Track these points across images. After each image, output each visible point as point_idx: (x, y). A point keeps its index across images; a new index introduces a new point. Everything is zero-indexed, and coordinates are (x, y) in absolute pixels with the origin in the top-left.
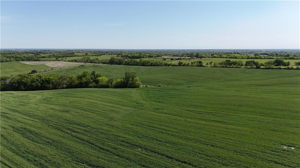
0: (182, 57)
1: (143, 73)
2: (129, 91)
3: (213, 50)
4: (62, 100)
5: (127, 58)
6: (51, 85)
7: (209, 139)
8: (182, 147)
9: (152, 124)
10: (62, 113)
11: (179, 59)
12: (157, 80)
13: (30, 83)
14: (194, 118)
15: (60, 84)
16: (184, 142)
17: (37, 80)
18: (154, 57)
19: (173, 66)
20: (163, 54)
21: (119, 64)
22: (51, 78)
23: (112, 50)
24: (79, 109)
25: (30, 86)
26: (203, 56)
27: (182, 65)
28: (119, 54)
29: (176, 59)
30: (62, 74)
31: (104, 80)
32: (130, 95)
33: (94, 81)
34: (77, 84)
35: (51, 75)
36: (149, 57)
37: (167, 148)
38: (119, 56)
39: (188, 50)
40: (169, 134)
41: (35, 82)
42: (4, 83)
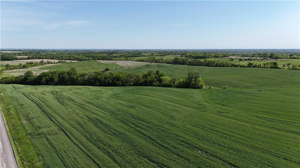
0: (252, 58)
1: (207, 73)
2: (191, 91)
3: (292, 50)
4: (129, 97)
5: (191, 58)
6: (120, 82)
7: (282, 151)
8: (247, 155)
9: (215, 127)
10: (128, 108)
11: (249, 59)
12: (222, 82)
13: (103, 80)
14: (265, 126)
15: (128, 81)
16: (251, 151)
17: (109, 77)
18: (220, 57)
19: (241, 67)
20: (230, 54)
21: (183, 64)
22: (121, 76)
23: (176, 50)
24: (143, 106)
25: (103, 82)
26: (279, 56)
27: (252, 66)
28: (183, 55)
29: (245, 60)
30: (130, 73)
31: (167, 79)
32: (192, 95)
33: (158, 80)
34: (142, 82)
35: (120, 73)
36: (214, 57)
37: (230, 155)
38: (183, 56)
39: (260, 50)
40: (233, 140)
41: (108, 79)
42: (84, 78)
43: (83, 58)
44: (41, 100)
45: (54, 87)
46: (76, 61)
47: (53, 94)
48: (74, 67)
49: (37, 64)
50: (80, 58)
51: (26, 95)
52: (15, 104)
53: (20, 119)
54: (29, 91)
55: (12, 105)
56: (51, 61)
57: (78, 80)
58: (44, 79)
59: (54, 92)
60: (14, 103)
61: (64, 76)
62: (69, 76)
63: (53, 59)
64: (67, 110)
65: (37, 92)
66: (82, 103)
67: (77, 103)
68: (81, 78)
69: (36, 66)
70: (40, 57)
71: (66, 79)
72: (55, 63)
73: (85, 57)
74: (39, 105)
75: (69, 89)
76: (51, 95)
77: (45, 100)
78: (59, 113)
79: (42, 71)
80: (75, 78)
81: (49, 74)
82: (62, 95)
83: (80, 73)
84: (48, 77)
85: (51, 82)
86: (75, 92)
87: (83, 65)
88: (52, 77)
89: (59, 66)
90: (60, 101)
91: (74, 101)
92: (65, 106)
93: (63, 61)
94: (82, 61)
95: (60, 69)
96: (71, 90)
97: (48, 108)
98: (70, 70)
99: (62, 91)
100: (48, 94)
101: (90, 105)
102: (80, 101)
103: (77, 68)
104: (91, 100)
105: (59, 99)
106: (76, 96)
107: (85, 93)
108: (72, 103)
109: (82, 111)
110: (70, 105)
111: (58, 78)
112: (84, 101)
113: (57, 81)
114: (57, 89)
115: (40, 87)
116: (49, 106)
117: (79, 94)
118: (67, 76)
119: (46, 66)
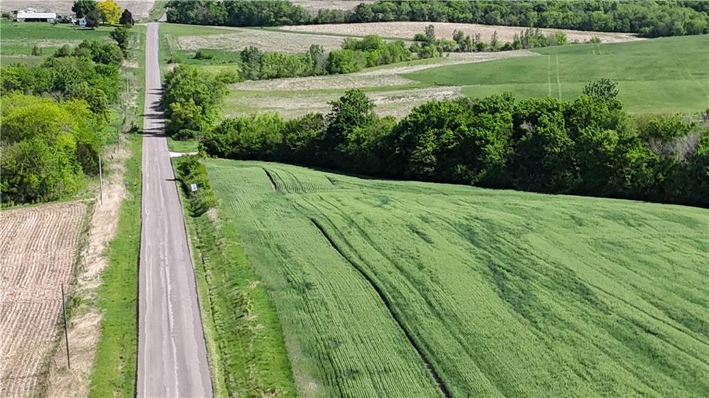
42: (663, 153)
43: (671, 15)
44: (401, 269)
45: (476, 199)
46: (625, 38)
47: (473, 242)
48: (610, 76)
49: (397, 49)
50: (650, 15)
51: (331, 232)
52: (271, 279)
53: (287, 367)
54: (347, 211)
55: (254, 285)
56: (478, 36)
57: (626, 162)
58: (429, 144)
59: (478, 227)
60: (263, 270)
61: (541, 130)
62: (574, 134)
63: (488, 23)
64: (543, 353)
65: (387, 219)
66: (643, 320)
67: (609, 316)
68: (645, 149)
69: (393, 61)
70: (417, 6)
71: (553, 153)
72: (500, 47)
73: (684, 14)
74: (393, 297)
75: (567, 217)
76: (462, 245)
77: (425, 269)
78: (495, 360)
79: (420, 95)
80: (608, 147)
81: (457, 112)
82: (522, 251)
83: (644, 117)
84: (451, 132)
85: (463, 164)
86: (606, 237)
87: (667, 66)
88: (473, 135)
89: (521, 64)
90: (507, 285)
91: (593, 295)
92: (536, 322)
93: (545, 36)
94: (660, 38)
95: (526, 86)
96: (580, 225)
97: (437, 322)
98: (582, 97)
99: (523, 225)
100: (442, 235)
101: (694, 334)
102: (632, 303)
103: (629, 80)
104: (701, 307)
105: (503, 274)
106: (609, 269)
107: (662, 251)
108: (579, 307)
109: (640, 368)
110: (568, 323)
111: (508, 141)
112: (653, 307)
113: (498, 157)
114: (496, 211)
115: (403, 189)
116: (446, 315)
117: (625, 258)
118: (561, 130)
119: (448, 64)
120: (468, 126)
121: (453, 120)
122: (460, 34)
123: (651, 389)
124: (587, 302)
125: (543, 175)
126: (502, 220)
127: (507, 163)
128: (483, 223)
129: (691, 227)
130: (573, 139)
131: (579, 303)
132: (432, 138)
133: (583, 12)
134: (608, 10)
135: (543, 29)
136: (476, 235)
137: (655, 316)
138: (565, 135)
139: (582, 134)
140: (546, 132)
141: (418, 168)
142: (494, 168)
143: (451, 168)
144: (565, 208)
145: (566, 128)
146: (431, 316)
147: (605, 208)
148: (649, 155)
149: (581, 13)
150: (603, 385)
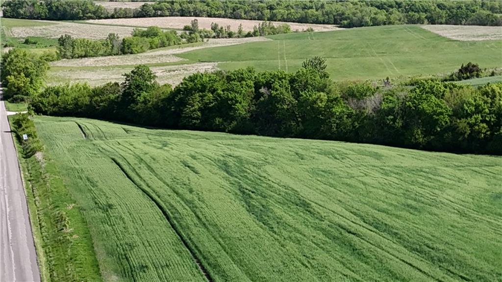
13: (447, 119)
17: (478, 110)
25: (445, 130)
41: (469, 115)
42: (358, 108)
43: (361, 12)
44: (177, 193)
45: (229, 142)
46: (331, 28)
47: (228, 172)
48: (320, 55)
49: (171, 36)
50: (347, 12)
51: (126, 168)
52: (83, 203)
53: (96, 265)
54: (138, 152)
55: (71, 206)
56: (229, 27)
57: (333, 114)
58: (196, 103)
59: (231, 162)
60: (77, 196)
61: (274, 93)
62: (297, 96)
63: (236, 18)
64: (278, 249)
65: (167, 158)
66: (346, 224)
67: (322, 222)
68: (345, 105)
69: (169, 45)
70: (185, 6)
71: (282, 109)
72: (244, 35)
73: (370, 11)
74: (172, 213)
75: (293, 153)
76: (220, 175)
77: (195, 193)
78: (245, 255)
79: (189, 69)
80: (320, 104)
81: (215, 81)
82: (262, 178)
83: (344, 83)
84: (211, 95)
85: (220, 117)
86: (319, 167)
87: (360, 48)
88: (226, 97)
89: (260, 47)
90: (252, 202)
91: (312, 208)
92: (272, 228)
93: (276, 27)
94: (354, 28)
95: (263, 62)
96: (302, 159)
97: (203, 229)
98: (301, 69)
99: (262, 160)
100: (206, 168)
101: (381, 233)
102: (338, 213)
103: (334, 58)
104: (385, 214)
105: (249, 194)
106: (322, 189)
107: (358, 177)
108: (302, 217)
109: (345, 258)
110: (295, 228)
111: (251, 101)
112: (353, 215)
113: (245, 113)
114: (244, 151)
115: (178, 136)
116: (209, 224)
117: (333, 182)
118: (288, 92)
119: (209, 47)
120: (223, 91)
121: (212, 87)
122: (216, 25)
123: (352, 273)
124: (307, 213)
125: (276, 124)
126: (248, 156)
127: (251, 116)
128: (235, 159)
129: (377, 159)
130: (296, 99)
131: (302, 214)
132: (198, 99)
133: (301, 10)
134: (319, 9)
135: (274, 22)
136: (230, 167)
137: (354, 221)
138: (291, 96)
139: (302, 95)
140: (278, 94)
141: (188, 120)
142: (242, 120)
143: (212, 121)
144: (292, 147)
145: (291, 91)
146: (199, 225)
147: (319, 147)
148: (348, 109)
149: (300, 10)
150: (319, 270)
